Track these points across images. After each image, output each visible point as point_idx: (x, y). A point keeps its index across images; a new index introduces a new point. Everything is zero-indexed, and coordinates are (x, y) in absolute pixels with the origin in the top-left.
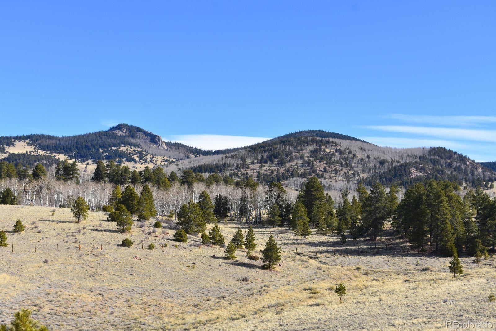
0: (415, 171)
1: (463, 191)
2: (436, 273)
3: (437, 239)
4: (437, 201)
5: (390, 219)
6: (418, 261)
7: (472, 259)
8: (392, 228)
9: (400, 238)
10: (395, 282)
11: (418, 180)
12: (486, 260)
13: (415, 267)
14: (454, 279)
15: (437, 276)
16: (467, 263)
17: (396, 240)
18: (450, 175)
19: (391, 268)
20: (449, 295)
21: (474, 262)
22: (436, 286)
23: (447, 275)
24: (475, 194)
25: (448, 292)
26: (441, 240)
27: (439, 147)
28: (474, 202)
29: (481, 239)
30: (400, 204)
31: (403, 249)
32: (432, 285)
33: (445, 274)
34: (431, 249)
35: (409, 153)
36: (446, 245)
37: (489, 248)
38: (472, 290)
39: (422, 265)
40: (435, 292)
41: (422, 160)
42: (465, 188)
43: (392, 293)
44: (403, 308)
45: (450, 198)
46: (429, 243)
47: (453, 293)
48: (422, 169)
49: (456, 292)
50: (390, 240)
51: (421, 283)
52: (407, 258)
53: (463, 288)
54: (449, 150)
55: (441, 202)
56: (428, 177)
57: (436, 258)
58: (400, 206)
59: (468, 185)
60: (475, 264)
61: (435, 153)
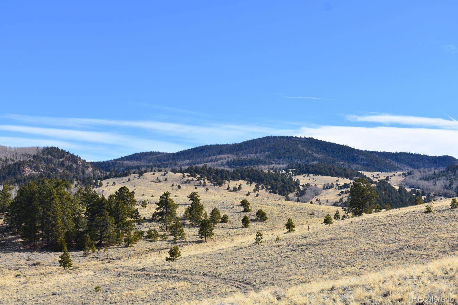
0: (28, 170)
1: (74, 189)
2: (47, 267)
3: (48, 234)
4: (49, 198)
5: (3, 216)
6: (29, 257)
7: (81, 253)
8: (4, 225)
9: (12, 234)
10: (7, 277)
11: (31, 178)
12: (94, 254)
13: (26, 262)
14: (63, 272)
15: (47, 270)
16: (77, 256)
17: (8, 236)
18: (62, 174)
19: (2, 263)
20: (58, 288)
21: (83, 256)
22: (46, 280)
23: (57, 269)
24: (84, 192)
25: (57, 285)
26: (52, 236)
27: (52, 147)
28: (83, 199)
29: (89, 234)
30: (13, 202)
31: (15, 245)
32: (42, 279)
33: (55, 268)
34: (42, 244)
35: (23, 152)
36: (56, 240)
37: (97, 242)
38: (80, 282)
39: (33, 260)
40: (45, 286)
41: (35, 159)
42: (76, 186)
43: (3, 288)
44: (13, 302)
45: (62, 196)
46: (41, 239)
47: (61, 286)
48: (36, 168)
49: (64, 284)
50: (2, 237)
51: (32, 277)
52: (18, 253)
53: (71, 281)
54: (62, 149)
55: (53, 199)
56: (41, 176)
57: (47, 253)
58: (13, 203)
59: (79, 184)
60: (84, 258)
61: (48, 153)
